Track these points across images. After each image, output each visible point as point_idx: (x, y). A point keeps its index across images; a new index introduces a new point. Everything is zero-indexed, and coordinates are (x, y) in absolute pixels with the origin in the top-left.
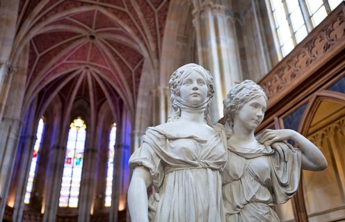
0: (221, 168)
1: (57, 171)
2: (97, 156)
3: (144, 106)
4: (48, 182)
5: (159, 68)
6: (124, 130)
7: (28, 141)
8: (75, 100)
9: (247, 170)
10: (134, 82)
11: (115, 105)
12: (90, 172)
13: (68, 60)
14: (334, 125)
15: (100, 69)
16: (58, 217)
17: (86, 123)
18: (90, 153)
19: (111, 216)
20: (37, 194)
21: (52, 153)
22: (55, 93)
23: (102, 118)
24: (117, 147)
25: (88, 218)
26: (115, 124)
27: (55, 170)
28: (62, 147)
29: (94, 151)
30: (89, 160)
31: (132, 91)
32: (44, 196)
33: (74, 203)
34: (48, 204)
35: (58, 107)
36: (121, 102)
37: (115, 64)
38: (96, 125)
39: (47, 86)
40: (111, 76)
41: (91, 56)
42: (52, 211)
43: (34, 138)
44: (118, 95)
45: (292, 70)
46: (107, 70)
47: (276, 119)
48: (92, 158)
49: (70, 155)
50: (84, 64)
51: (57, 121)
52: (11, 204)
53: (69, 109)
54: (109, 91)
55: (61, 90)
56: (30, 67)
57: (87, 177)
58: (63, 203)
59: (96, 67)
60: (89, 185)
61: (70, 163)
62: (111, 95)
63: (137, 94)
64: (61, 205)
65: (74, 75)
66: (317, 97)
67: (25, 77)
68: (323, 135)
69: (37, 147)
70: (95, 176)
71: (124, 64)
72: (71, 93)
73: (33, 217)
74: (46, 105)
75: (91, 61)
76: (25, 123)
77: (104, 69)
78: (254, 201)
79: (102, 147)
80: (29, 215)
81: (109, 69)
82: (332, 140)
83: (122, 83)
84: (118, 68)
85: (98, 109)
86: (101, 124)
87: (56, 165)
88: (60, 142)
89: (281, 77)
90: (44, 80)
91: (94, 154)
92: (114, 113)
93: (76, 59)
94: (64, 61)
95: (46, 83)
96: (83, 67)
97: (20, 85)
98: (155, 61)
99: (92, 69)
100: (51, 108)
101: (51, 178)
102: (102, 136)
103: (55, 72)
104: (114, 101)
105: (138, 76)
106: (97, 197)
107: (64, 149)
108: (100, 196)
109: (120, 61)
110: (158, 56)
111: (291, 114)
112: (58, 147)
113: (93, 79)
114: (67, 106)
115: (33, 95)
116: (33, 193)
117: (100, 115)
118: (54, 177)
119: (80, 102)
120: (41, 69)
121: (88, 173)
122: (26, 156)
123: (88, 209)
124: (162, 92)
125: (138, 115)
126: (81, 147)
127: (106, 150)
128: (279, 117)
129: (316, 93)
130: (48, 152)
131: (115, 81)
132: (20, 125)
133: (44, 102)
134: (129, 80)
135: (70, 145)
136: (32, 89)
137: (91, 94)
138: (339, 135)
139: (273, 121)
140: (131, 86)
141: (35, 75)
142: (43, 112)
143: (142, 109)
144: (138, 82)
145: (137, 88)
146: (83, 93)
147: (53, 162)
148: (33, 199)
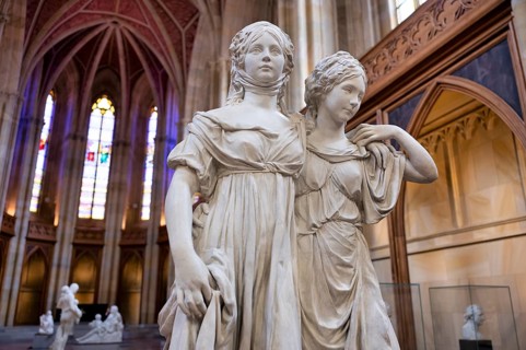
0: (295, 173)
1: (75, 170)
2: (131, 151)
3: (198, 85)
4: (62, 184)
5: (220, 29)
6: (168, 117)
7: (32, 126)
8: (99, 71)
9: (330, 178)
10: (184, 47)
11: (156, 81)
12: (121, 173)
13: (87, 8)
14: (456, 124)
15: (134, 25)
16: (77, 231)
17: (115, 104)
18: (121, 147)
19: (149, 233)
20: (47, 200)
21: (67, 144)
22: (69, 58)
23: (137, 98)
24: (159, 140)
25: (119, 235)
26: (156, 108)
27: (71, 169)
28: (81, 136)
29: (125, 144)
30: (120, 157)
31: (181, 61)
32: (57, 202)
33: (99, 214)
34: (62, 214)
35: (73, 79)
36: (165, 76)
37: (157, 19)
38: (129, 107)
39: (56, 46)
40: (151, 37)
41: (121, 5)
42: (68, 224)
43: (40, 122)
44: (161, 66)
45: (408, 43)
46: (144, 27)
47: (379, 112)
48: (124, 154)
49: (92, 148)
50: (111, 16)
51: (72, 100)
52: (11, 212)
53: (90, 83)
54: (147, 59)
55: (78, 54)
56: (30, 16)
57: (117, 180)
58: (83, 213)
59: (129, 22)
60: (120, 190)
61: (93, 159)
62: (150, 65)
63: (188, 66)
64: (81, 216)
65: (96, 32)
66: (438, 84)
67: (23, 31)
68: (439, 138)
69: (44, 135)
70: (128, 179)
71: (171, 20)
72: (93, 60)
73: (42, 230)
74: (56, 75)
75: (122, 13)
76: (25, 99)
77: (140, 26)
78: (336, 218)
79: (137, 139)
80: (37, 227)
81: (149, 26)
82: (450, 145)
83: (167, 49)
84: (161, 27)
85: (131, 86)
86: (136, 107)
87: (72, 161)
88: (77, 130)
89: (391, 53)
90: (50, 37)
91: (127, 148)
92: (154, 91)
93: (99, 9)
94: (81, 10)
95: (55, 42)
96: (109, 21)
97: (16, 43)
98: (215, 18)
99: (122, 24)
100: (63, 80)
101: (66, 179)
102: (138, 124)
103: (67, 26)
104: (155, 75)
105: (191, 39)
106: (131, 207)
107: (84, 140)
108: (135, 206)
109: (164, 15)
110: (220, 13)
111: (400, 106)
112: (75, 137)
113: (125, 40)
114: (87, 79)
115: (36, 60)
116: (41, 198)
117: (134, 94)
118: (70, 177)
119: (106, 73)
120: (46, 20)
121: (118, 175)
122: (29, 146)
123: (118, 222)
124: (224, 64)
125: (189, 97)
126: (108, 138)
127: (143, 144)
128: (383, 110)
129: (437, 79)
130: (60, 143)
131: (156, 45)
132: (18, 103)
133: (53, 70)
134: (177, 45)
135: (93, 135)
136: (34, 51)
137: (122, 62)
138: (460, 138)
139: (375, 114)
140: (180, 54)
141: (37, 29)
142: (51, 85)
143: (195, 88)
144: (190, 49)
145: (189, 57)
146: (110, 61)
147: (69, 156)
148: (42, 205)
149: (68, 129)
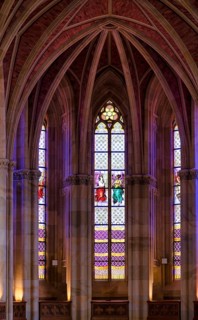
1: (83, 227)
4: (69, 244)
12: (141, 223)
13: (71, 23)
16: (95, 305)
18: (137, 186)
21: (69, 190)
25: (145, 307)
27: (78, 225)
28: (85, 179)
30: (137, 201)
32: (67, 266)
33: (118, 273)
34: (75, 286)
40: (159, 40)
41: (114, 5)
42: (83, 297)
46: (150, 29)
48: (141, 196)
52: (19, 296)
57: (136, 235)
58: (101, 273)
59: (127, 23)
60: (141, 246)
70: (151, 231)
71: (183, 20)
73: (55, 310)
75: (117, 13)
77: (143, 27)
80: (49, 308)
81: (154, 28)
87: (79, 213)
88: (79, 167)
91: (145, 186)
94: (65, 28)
101: (74, 239)
106: (159, 263)
107: (89, 182)
108: (164, 261)
112: (78, 182)
118: (79, 236)
121: (137, 227)
123: (143, 289)
131: (167, 51)
132: (9, 170)
135: (100, 162)
146: (110, 61)
147: (74, 209)
148: (49, 271)
149: (68, 171)
